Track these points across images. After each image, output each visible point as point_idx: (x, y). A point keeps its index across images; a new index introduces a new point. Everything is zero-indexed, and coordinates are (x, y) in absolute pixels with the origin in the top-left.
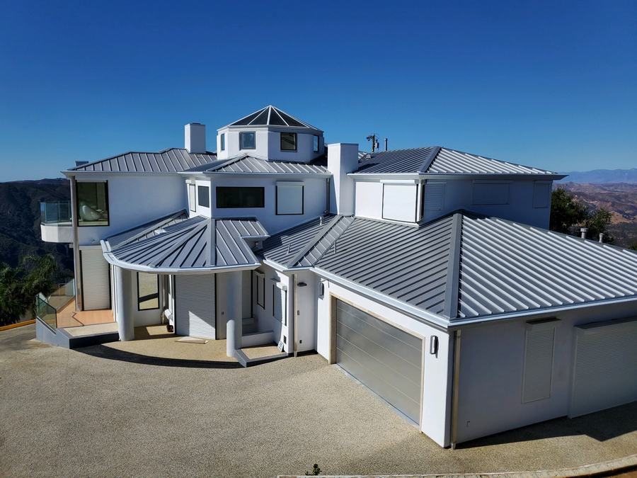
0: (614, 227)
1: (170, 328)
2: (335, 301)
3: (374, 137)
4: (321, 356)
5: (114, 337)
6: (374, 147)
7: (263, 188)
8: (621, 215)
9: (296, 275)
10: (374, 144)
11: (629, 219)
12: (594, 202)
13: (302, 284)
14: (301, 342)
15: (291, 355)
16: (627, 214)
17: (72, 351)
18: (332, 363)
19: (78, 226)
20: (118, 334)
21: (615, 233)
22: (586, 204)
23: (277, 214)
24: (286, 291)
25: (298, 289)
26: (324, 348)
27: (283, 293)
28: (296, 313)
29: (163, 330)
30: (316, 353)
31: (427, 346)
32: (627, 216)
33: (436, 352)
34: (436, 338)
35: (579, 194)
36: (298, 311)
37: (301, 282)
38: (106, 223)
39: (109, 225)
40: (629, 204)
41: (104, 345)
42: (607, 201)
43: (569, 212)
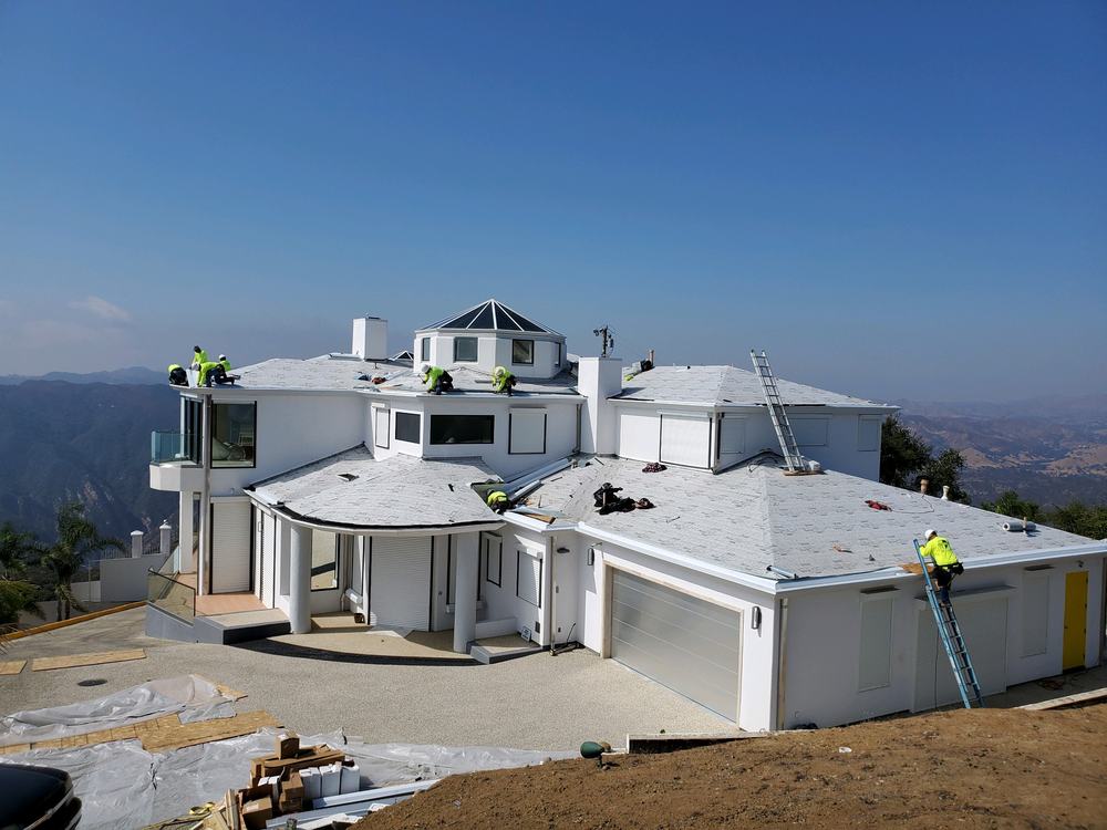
0: (972, 474)
1: (359, 617)
2: (611, 572)
3: (605, 331)
4: (590, 650)
5: (284, 628)
6: (605, 345)
7: (492, 417)
8: (983, 455)
9: (555, 538)
10: (606, 341)
11: (996, 461)
12: (942, 433)
13: (562, 550)
14: (559, 630)
15: (547, 648)
16: (992, 454)
17: (228, 647)
18: (606, 657)
19: (211, 468)
20: (289, 624)
21: (976, 485)
22: (929, 436)
23: (509, 453)
24: (541, 561)
25: (558, 556)
26: (594, 637)
27: (536, 564)
28: (554, 590)
29: (349, 621)
30: (582, 647)
31: (747, 619)
32: (990, 456)
33: (758, 626)
34: (758, 609)
35: (918, 419)
36: (557, 588)
37: (562, 546)
38: (249, 463)
39: (254, 467)
40: (996, 436)
41: (272, 638)
42: (962, 432)
43: (904, 454)
